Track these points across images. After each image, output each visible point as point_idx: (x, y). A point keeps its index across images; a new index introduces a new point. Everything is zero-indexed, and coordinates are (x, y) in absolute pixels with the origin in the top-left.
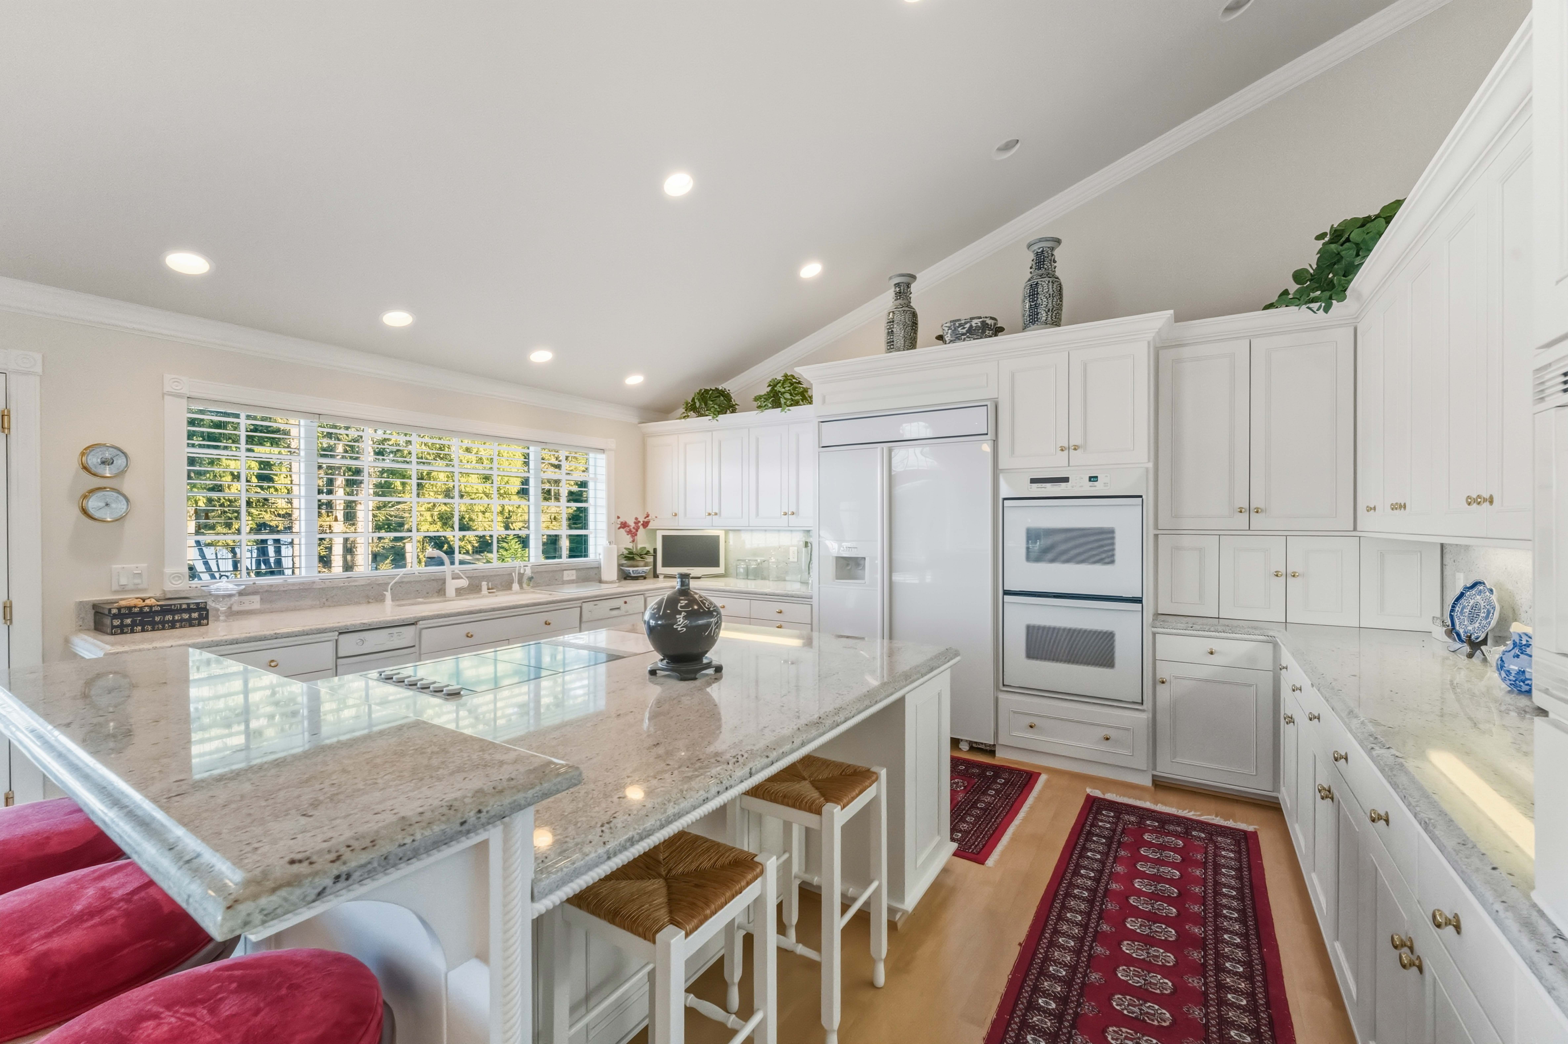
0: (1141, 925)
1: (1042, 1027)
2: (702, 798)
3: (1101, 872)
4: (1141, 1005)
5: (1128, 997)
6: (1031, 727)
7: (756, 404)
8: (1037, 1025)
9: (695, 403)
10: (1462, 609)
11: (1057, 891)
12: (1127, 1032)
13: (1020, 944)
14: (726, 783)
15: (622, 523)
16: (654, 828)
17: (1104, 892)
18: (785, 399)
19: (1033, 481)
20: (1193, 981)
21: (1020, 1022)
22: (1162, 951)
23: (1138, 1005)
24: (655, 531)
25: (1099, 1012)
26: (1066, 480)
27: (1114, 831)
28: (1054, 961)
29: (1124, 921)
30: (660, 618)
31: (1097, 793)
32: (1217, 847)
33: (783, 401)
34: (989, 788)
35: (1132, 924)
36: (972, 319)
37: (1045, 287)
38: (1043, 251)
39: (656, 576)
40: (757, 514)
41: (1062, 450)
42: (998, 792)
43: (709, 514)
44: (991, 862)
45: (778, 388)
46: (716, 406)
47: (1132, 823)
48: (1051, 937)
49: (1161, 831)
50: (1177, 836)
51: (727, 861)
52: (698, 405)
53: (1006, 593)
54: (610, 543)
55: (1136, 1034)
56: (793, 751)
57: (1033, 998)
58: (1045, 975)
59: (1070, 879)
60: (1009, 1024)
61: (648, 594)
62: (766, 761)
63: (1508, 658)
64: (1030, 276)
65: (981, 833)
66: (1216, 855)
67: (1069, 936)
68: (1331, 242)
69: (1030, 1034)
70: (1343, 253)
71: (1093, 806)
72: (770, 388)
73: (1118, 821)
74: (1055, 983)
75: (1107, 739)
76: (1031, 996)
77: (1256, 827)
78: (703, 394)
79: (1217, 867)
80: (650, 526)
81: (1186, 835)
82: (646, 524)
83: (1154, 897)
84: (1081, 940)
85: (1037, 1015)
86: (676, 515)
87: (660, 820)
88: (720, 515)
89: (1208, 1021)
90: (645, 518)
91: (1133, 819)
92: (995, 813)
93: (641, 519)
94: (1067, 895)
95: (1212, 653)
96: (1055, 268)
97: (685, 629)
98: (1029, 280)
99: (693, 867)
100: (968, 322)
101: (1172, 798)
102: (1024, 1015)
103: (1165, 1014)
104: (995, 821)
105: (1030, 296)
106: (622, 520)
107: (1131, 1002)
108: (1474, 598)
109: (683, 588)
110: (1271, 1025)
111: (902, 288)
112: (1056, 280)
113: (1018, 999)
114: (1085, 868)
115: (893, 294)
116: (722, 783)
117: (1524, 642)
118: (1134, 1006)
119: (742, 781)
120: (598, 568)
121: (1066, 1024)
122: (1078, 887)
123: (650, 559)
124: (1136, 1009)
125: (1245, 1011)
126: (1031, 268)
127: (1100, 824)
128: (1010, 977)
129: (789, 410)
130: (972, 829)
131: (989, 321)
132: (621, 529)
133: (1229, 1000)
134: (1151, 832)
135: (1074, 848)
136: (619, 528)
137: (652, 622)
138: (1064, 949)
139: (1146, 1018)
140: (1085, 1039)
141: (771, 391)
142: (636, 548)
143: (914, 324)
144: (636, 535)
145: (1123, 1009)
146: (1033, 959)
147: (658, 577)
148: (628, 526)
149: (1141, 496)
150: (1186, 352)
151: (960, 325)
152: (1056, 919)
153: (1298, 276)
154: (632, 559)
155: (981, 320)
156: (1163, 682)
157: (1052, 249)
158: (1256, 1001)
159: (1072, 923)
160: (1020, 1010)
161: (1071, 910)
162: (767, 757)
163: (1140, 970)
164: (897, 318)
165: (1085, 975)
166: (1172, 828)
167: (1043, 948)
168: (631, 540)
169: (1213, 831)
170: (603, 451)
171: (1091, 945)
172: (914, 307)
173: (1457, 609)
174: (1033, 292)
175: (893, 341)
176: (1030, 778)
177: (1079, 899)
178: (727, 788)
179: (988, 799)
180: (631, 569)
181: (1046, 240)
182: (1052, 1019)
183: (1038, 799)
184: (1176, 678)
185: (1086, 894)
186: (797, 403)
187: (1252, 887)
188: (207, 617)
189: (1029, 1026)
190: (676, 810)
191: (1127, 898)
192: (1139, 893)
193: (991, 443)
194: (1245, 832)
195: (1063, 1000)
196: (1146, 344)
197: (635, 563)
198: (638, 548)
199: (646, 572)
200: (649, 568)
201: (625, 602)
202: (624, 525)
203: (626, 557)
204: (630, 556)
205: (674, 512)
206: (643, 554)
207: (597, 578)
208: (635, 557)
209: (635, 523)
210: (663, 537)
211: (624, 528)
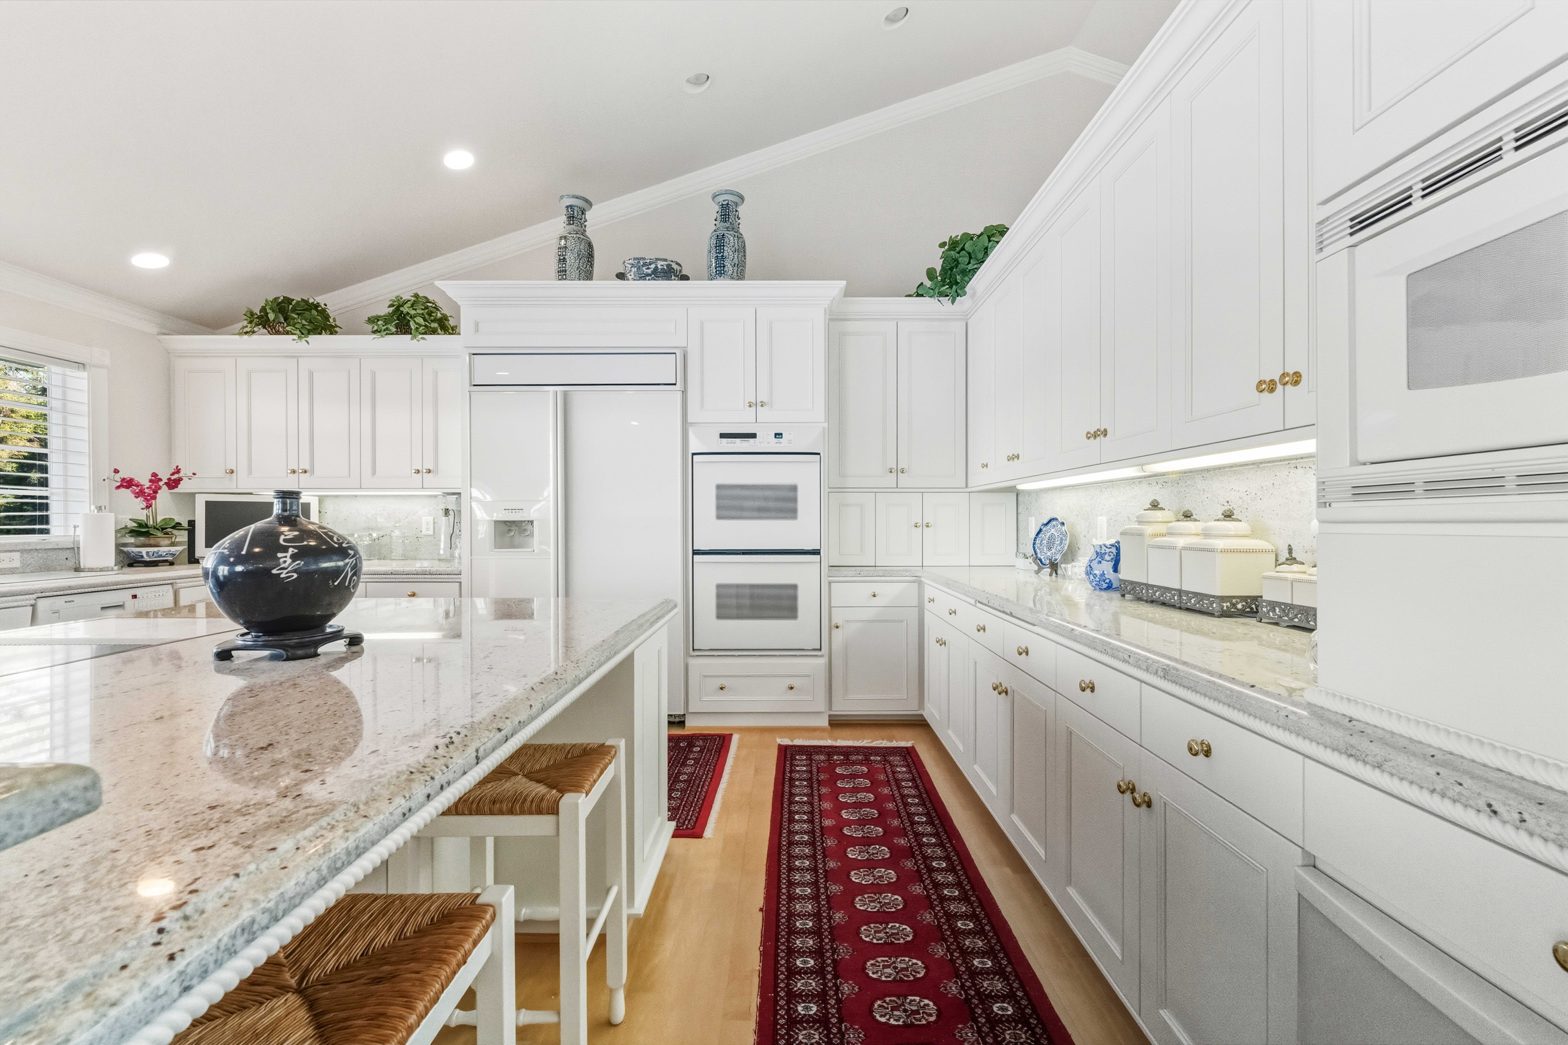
0: (860, 852)
1: (809, 990)
2: (400, 811)
3: (812, 813)
4: (885, 928)
5: (872, 925)
6: (721, 689)
7: (369, 327)
8: (804, 991)
9: (267, 314)
10: (1042, 541)
11: (780, 843)
12: (883, 961)
13: (761, 910)
14: (440, 779)
15: (123, 480)
16: (304, 889)
17: (820, 831)
18: (417, 324)
19: (723, 436)
20: (916, 888)
21: (786, 995)
22: (883, 870)
23: (882, 930)
24: (192, 495)
25: (853, 951)
26: (753, 436)
27: (811, 772)
28: (798, 915)
29: (845, 852)
30: (240, 560)
31: (786, 742)
32: (892, 766)
33: (413, 325)
34: (686, 758)
35: (853, 853)
36: (657, 259)
37: (730, 239)
38: (728, 204)
39: (192, 560)
40: (374, 472)
41: (750, 406)
42: (697, 761)
43: (294, 472)
44: (708, 832)
45: (405, 309)
46: (304, 322)
47: (823, 761)
48: (788, 891)
49: (847, 762)
50: (861, 763)
51: (427, 919)
52: (271, 316)
53: (696, 552)
54: (100, 509)
55: (890, 959)
56: (532, 719)
57: (790, 962)
58: (795, 933)
59: (788, 827)
60: (776, 1002)
61: (180, 584)
62: (499, 736)
63: (1094, 564)
64: (714, 228)
65: (691, 806)
66: (894, 773)
67: (803, 884)
68: (949, 250)
69: (799, 1003)
70: (960, 259)
71: (786, 754)
72: (392, 309)
73: (811, 763)
74: (806, 937)
75: (792, 688)
76: (788, 962)
77: (913, 742)
78: (280, 303)
79: (898, 782)
80: (183, 488)
81: (867, 761)
82: (173, 484)
83: (862, 822)
84: (815, 884)
85: (800, 980)
86: (232, 472)
87: (319, 870)
88: (313, 472)
89: (939, 922)
90: (173, 474)
91: (822, 757)
92: (700, 782)
93: (164, 476)
94: (791, 843)
95: (874, 596)
96: (739, 224)
97: (295, 576)
98: (715, 231)
99: (357, 950)
100: (653, 263)
101: (847, 732)
102: (788, 985)
103: (906, 929)
104: (702, 790)
105: (716, 247)
106: (125, 474)
107: (876, 929)
108: (1051, 531)
109: (286, 514)
110: (981, 905)
111: (576, 212)
112: (740, 237)
113: (776, 969)
114: (797, 813)
115: (564, 218)
116: (432, 778)
117: (1103, 551)
118: (880, 932)
119: (465, 773)
121: (829, 977)
122: (797, 833)
123: (183, 537)
124: (882, 935)
125: (960, 900)
126: (716, 220)
127: (798, 768)
128: (762, 949)
129: (422, 338)
130: (681, 804)
131: (675, 266)
132: (123, 490)
133: (946, 895)
134: (841, 765)
135: (783, 796)
136: (118, 487)
137: (223, 571)
138: (803, 899)
139: (893, 940)
140: (851, 985)
141: (394, 312)
142: (154, 519)
143: (590, 256)
144: (155, 498)
145: (872, 939)
146: (778, 921)
147: (197, 562)
148: (137, 485)
149: (819, 454)
150: (850, 326)
151: (645, 264)
152: (787, 871)
153: (931, 273)
154: (147, 534)
155: (666, 263)
156: (837, 627)
157: (736, 204)
158: (963, 888)
159: (802, 870)
160: (782, 981)
161: (797, 857)
162: (499, 730)
163: (872, 895)
164: (571, 244)
165: (830, 918)
166: (854, 758)
167: (784, 905)
168: (144, 505)
169: (886, 753)
170: (82, 365)
171: (826, 885)
172: (589, 236)
173: (1037, 542)
174: (720, 242)
175: (566, 271)
176: (724, 741)
177: (802, 844)
178: (442, 788)
179: (688, 770)
180: (144, 551)
181: (732, 193)
182: (815, 978)
183: (737, 758)
184: (848, 621)
185: (806, 838)
186: (434, 332)
187: (927, 793)
189: (796, 996)
190: (351, 843)
191: (841, 830)
192: (849, 823)
193: (679, 394)
194: (907, 748)
195: (818, 953)
196: (823, 311)
197: (152, 541)
198: (159, 519)
199: (173, 555)
200: (180, 548)
201: (135, 597)
202: (127, 483)
203: (134, 533)
204: (142, 531)
205: (229, 467)
206: (168, 528)
207: (71, 563)
208: (152, 531)
209: (151, 481)
210: (207, 502)
211: (127, 487)
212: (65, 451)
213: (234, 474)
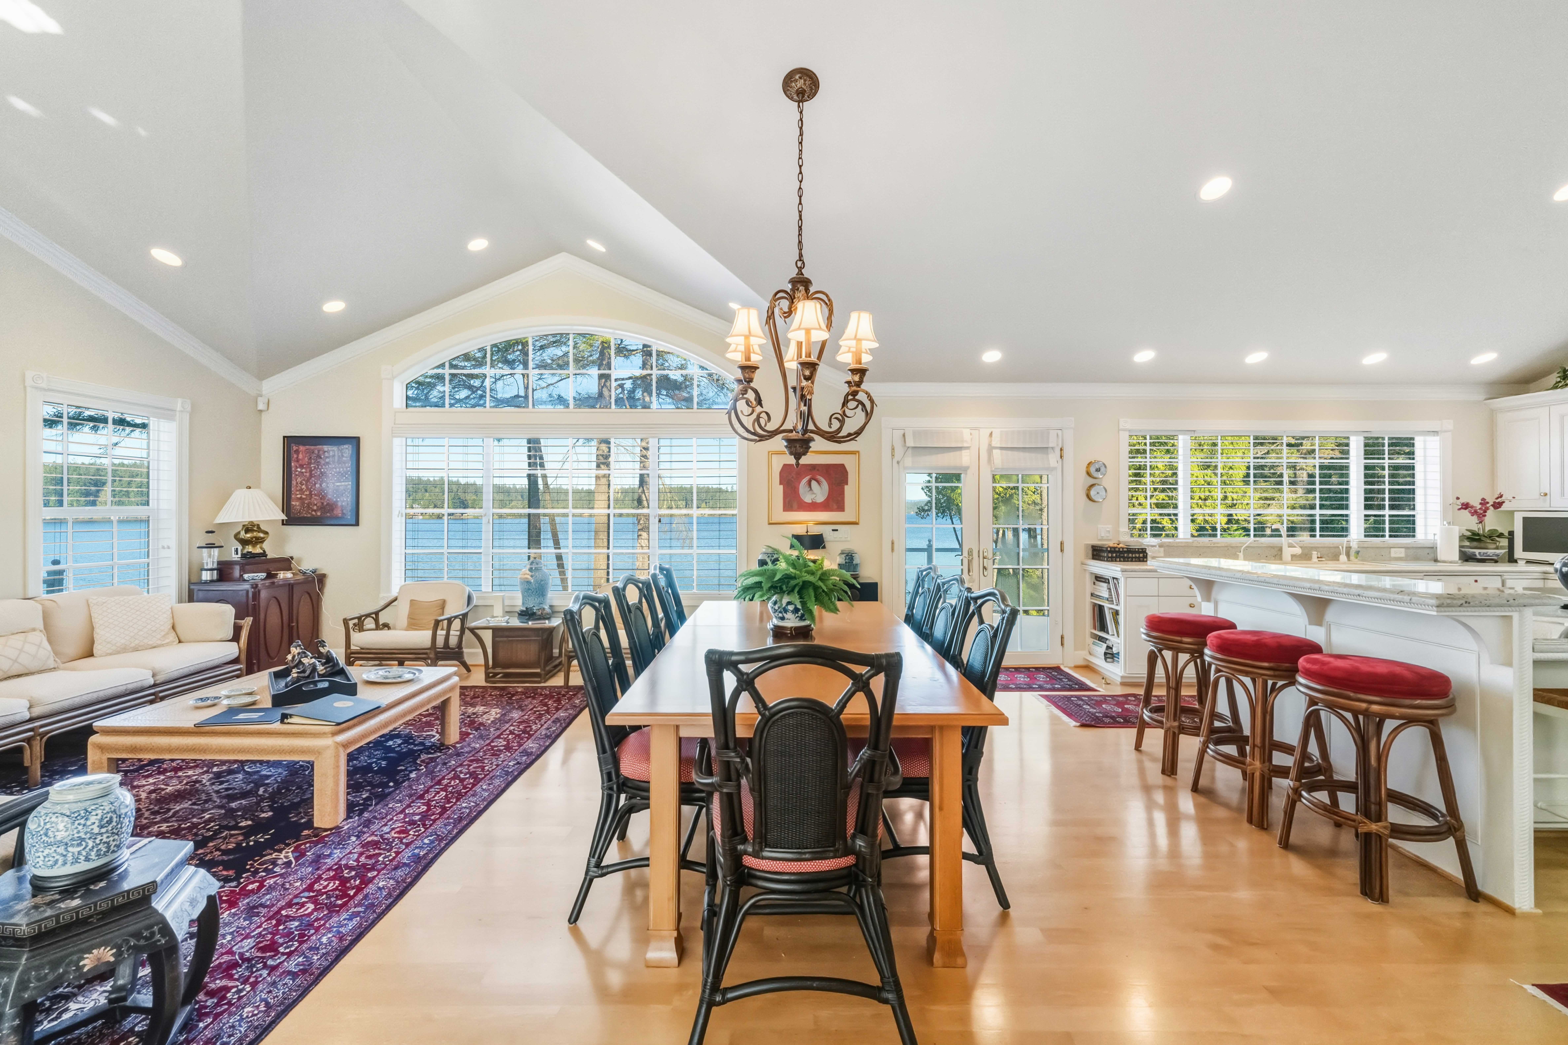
15: (1463, 504)
24: (1511, 513)
39: (1512, 560)
54: (1447, 524)
61: (1504, 576)
80: (1504, 507)
82: (1497, 505)
86: (1546, 495)
90: (1497, 498)
93: (1491, 500)
106: (1463, 500)
120: (1433, 548)
123: (1504, 542)
132: (1463, 510)
136: (1459, 509)
142: (1484, 530)
144: (1484, 515)
147: (1516, 561)
148: (1472, 507)
154: (1479, 540)
168: (1477, 521)
170: (1435, 433)
180: (1477, 551)
188: (1146, 557)
197: (1482, 545)
198: (1487, 529)
199: (1497, 555)
200: (1503, 551)
201: (1476, 581)
202: (1466, 506)
203: (1470, 539)
204: (1475, 538)
205: (1543, 491)
206: (1493, 536)
207: (1432, 556)
208: (1483, 538)
209: (1481, 504)
210: (1524, 518)
211: (1466, 509)
212: (1425, 488)
213: (1548, 496)
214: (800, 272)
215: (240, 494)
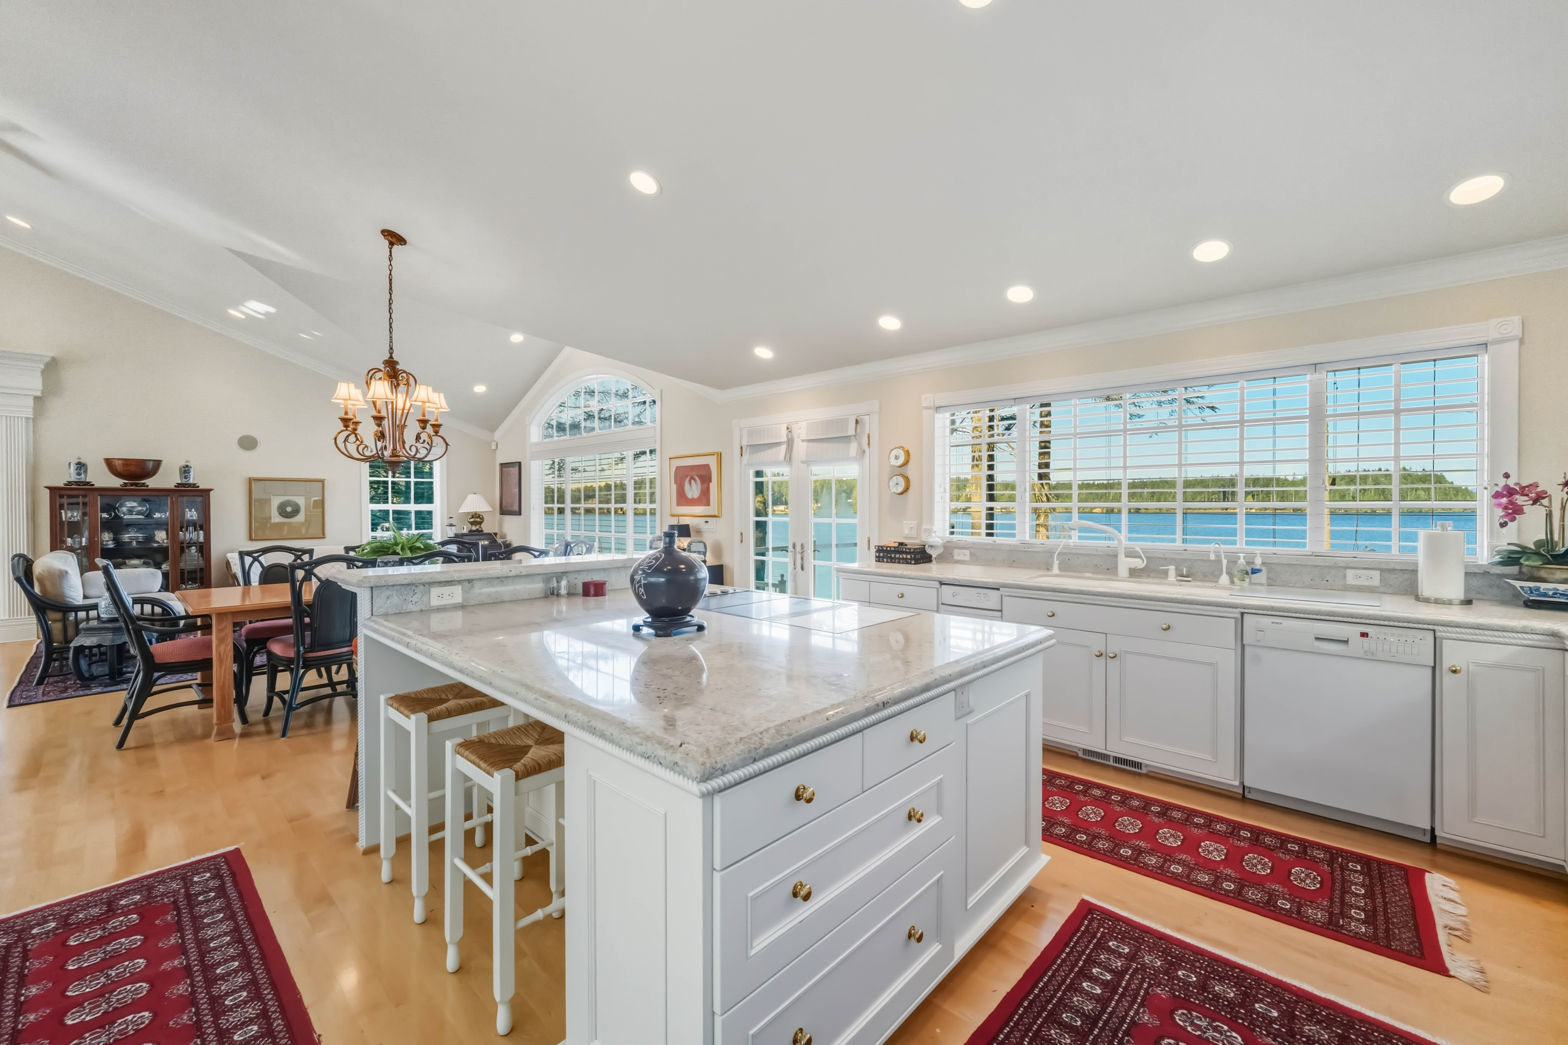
214: (391, 357)
215: (471, 497)
